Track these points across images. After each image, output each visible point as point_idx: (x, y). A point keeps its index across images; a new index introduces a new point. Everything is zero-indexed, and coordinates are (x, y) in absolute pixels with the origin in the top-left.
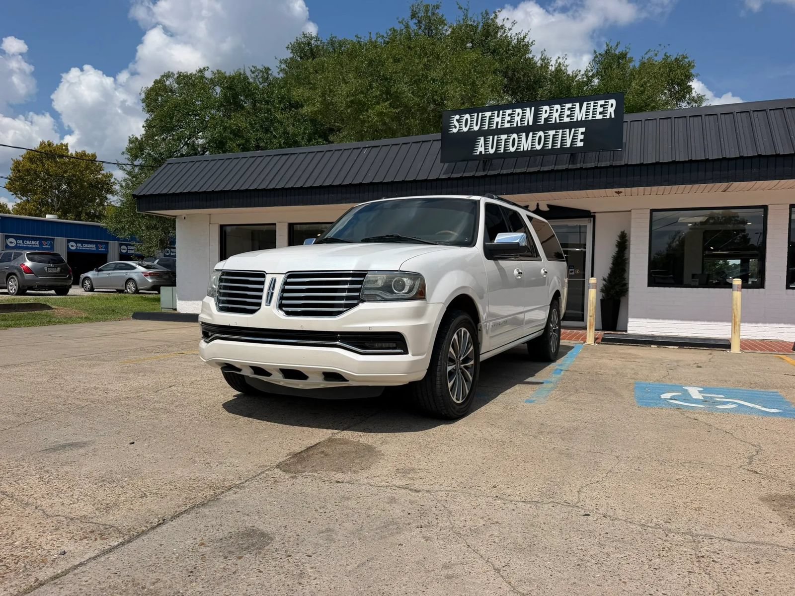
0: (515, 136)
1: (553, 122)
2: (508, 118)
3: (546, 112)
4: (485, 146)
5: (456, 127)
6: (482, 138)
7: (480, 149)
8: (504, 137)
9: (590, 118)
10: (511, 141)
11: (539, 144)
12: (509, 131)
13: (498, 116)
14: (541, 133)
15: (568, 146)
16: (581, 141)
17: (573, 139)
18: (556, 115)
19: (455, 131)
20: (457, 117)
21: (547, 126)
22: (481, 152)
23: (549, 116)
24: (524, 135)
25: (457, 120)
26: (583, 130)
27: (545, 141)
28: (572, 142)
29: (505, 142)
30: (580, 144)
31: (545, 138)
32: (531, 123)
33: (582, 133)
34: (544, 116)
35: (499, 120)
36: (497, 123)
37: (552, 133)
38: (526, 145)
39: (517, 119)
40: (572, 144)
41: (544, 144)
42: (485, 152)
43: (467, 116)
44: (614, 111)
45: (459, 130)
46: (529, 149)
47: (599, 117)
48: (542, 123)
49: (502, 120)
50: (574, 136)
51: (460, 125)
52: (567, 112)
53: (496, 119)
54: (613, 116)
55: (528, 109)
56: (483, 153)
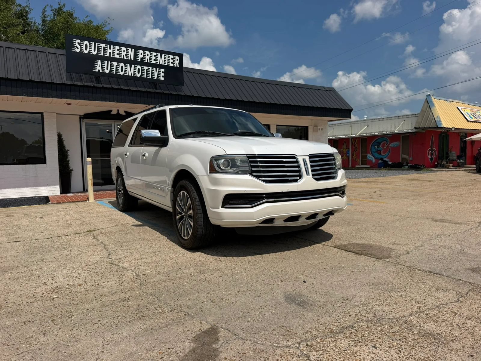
0: (122, 64)
1: (146, 61)
2: (117, 52)
3: (141, 54)
4: (102, 67)
5: (78, 48)
6: (100, 61)
7: (98, 68)
8: (115, 64)
9: (167, 64)
10: (120, 67)
11: (139, 73)
12: (119, 61)
13: (110, 49)
14: (139, 67)
16: (163, 77)
17: (158, 75)
18: (147, 58)
19: (78, 51)
20: (78, 41)
21: (142, 63)
22: (99, 70)
23: (143, 57)
24: (129, 65)
25: (78, 43)
26: (163, 70)
27: (142, 72)
29: (116, 67)
30: (162, 79)
31: (142, 71)
32: (132, 59)
33: (163, 72)
34: (141, 56)
35: (111, 51)
36: (110, 53)
37: (146, 68)
38: (130, 71)
39: (124, 54)
40: (157, 78)
41: (141, 74)
42: (102, 71)
43: (86, 42)
44: (179, 63)
45: (80, 51)
46: (133, 75)
47: (171, 65)
48: (140, 60)
49: (113, 52)
50: (158, 73)
51: (81, 47)
52: (154, 58)
53: (109, 51)
54: (178, 66)
55: (130, 49)
56: (101, 71)
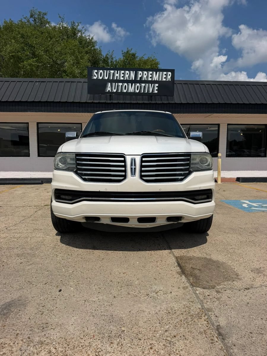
0: (126, 84)
1: (144, 79)
2: (122, 75)
3: (140, 74)
4: (111, 88)
5: (95, 76)
6: (110, 84)
7: (109, 89)
8: (120, 84)
9: (160, 80)
10: (124, 86)
11: (138, 90)
12: (123, 82)
13: (117, 73)
14: (138, 84)
15: (151, 92)
16: (156, 90)
18: (145, 76)
19: (95, 78)
20: (96, 71)
21: (141, 81)
22: (109, 91)
23: (142, 76)
24: (130, 84)
25: (96, 73)
26: (157, 85)
27: (140, 89)
28: (153, 90)
29: (121, 87)
30: (156, 92)
31: (140, 87)
32: (133, 79)
33: (157, 87)
34: (140, 76)
35: (118, 75)
36: (117, 77)
37: (143, 85)
38: (131, 89)
39: (127, 76)
41: (140, 90)
42: (111, 91)
43: (101, 71)
44: (171, 78)
45: (97, 78)
46: (133, 92)
47: (164, 80)
48: (139, 79)
49: (119, 76)
50: (153, 88)
51: (97, 75)
52: (150, 76)
53: (116, 75)
54: (170, 80)
55: (132, 72)
